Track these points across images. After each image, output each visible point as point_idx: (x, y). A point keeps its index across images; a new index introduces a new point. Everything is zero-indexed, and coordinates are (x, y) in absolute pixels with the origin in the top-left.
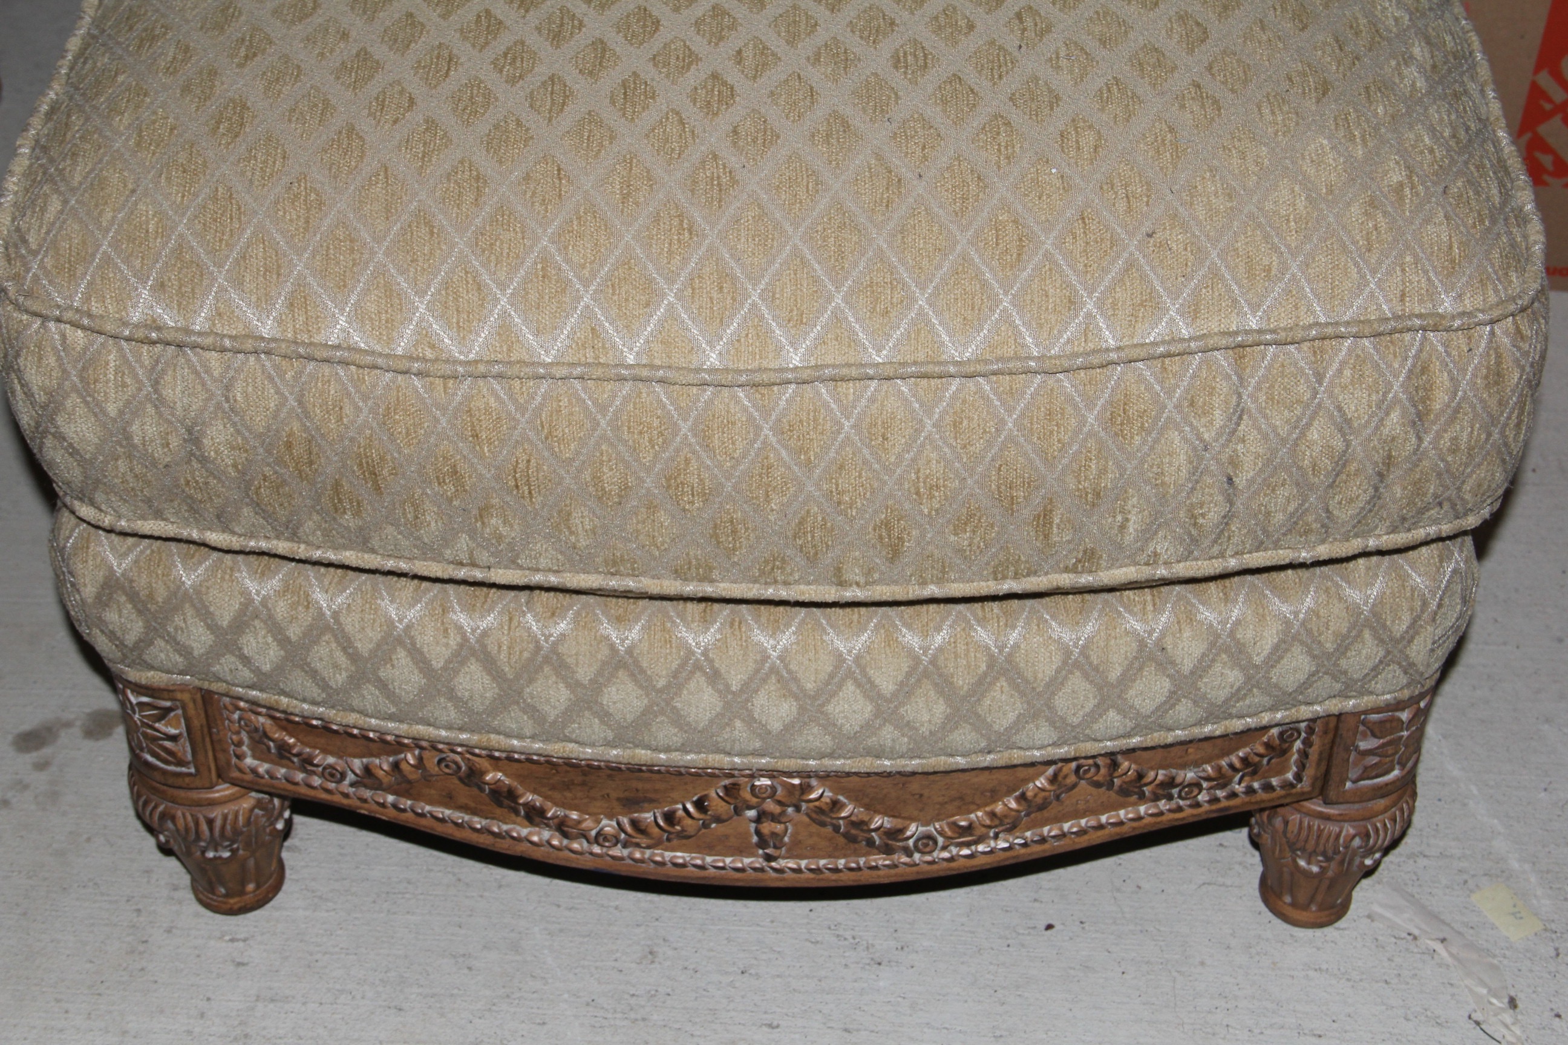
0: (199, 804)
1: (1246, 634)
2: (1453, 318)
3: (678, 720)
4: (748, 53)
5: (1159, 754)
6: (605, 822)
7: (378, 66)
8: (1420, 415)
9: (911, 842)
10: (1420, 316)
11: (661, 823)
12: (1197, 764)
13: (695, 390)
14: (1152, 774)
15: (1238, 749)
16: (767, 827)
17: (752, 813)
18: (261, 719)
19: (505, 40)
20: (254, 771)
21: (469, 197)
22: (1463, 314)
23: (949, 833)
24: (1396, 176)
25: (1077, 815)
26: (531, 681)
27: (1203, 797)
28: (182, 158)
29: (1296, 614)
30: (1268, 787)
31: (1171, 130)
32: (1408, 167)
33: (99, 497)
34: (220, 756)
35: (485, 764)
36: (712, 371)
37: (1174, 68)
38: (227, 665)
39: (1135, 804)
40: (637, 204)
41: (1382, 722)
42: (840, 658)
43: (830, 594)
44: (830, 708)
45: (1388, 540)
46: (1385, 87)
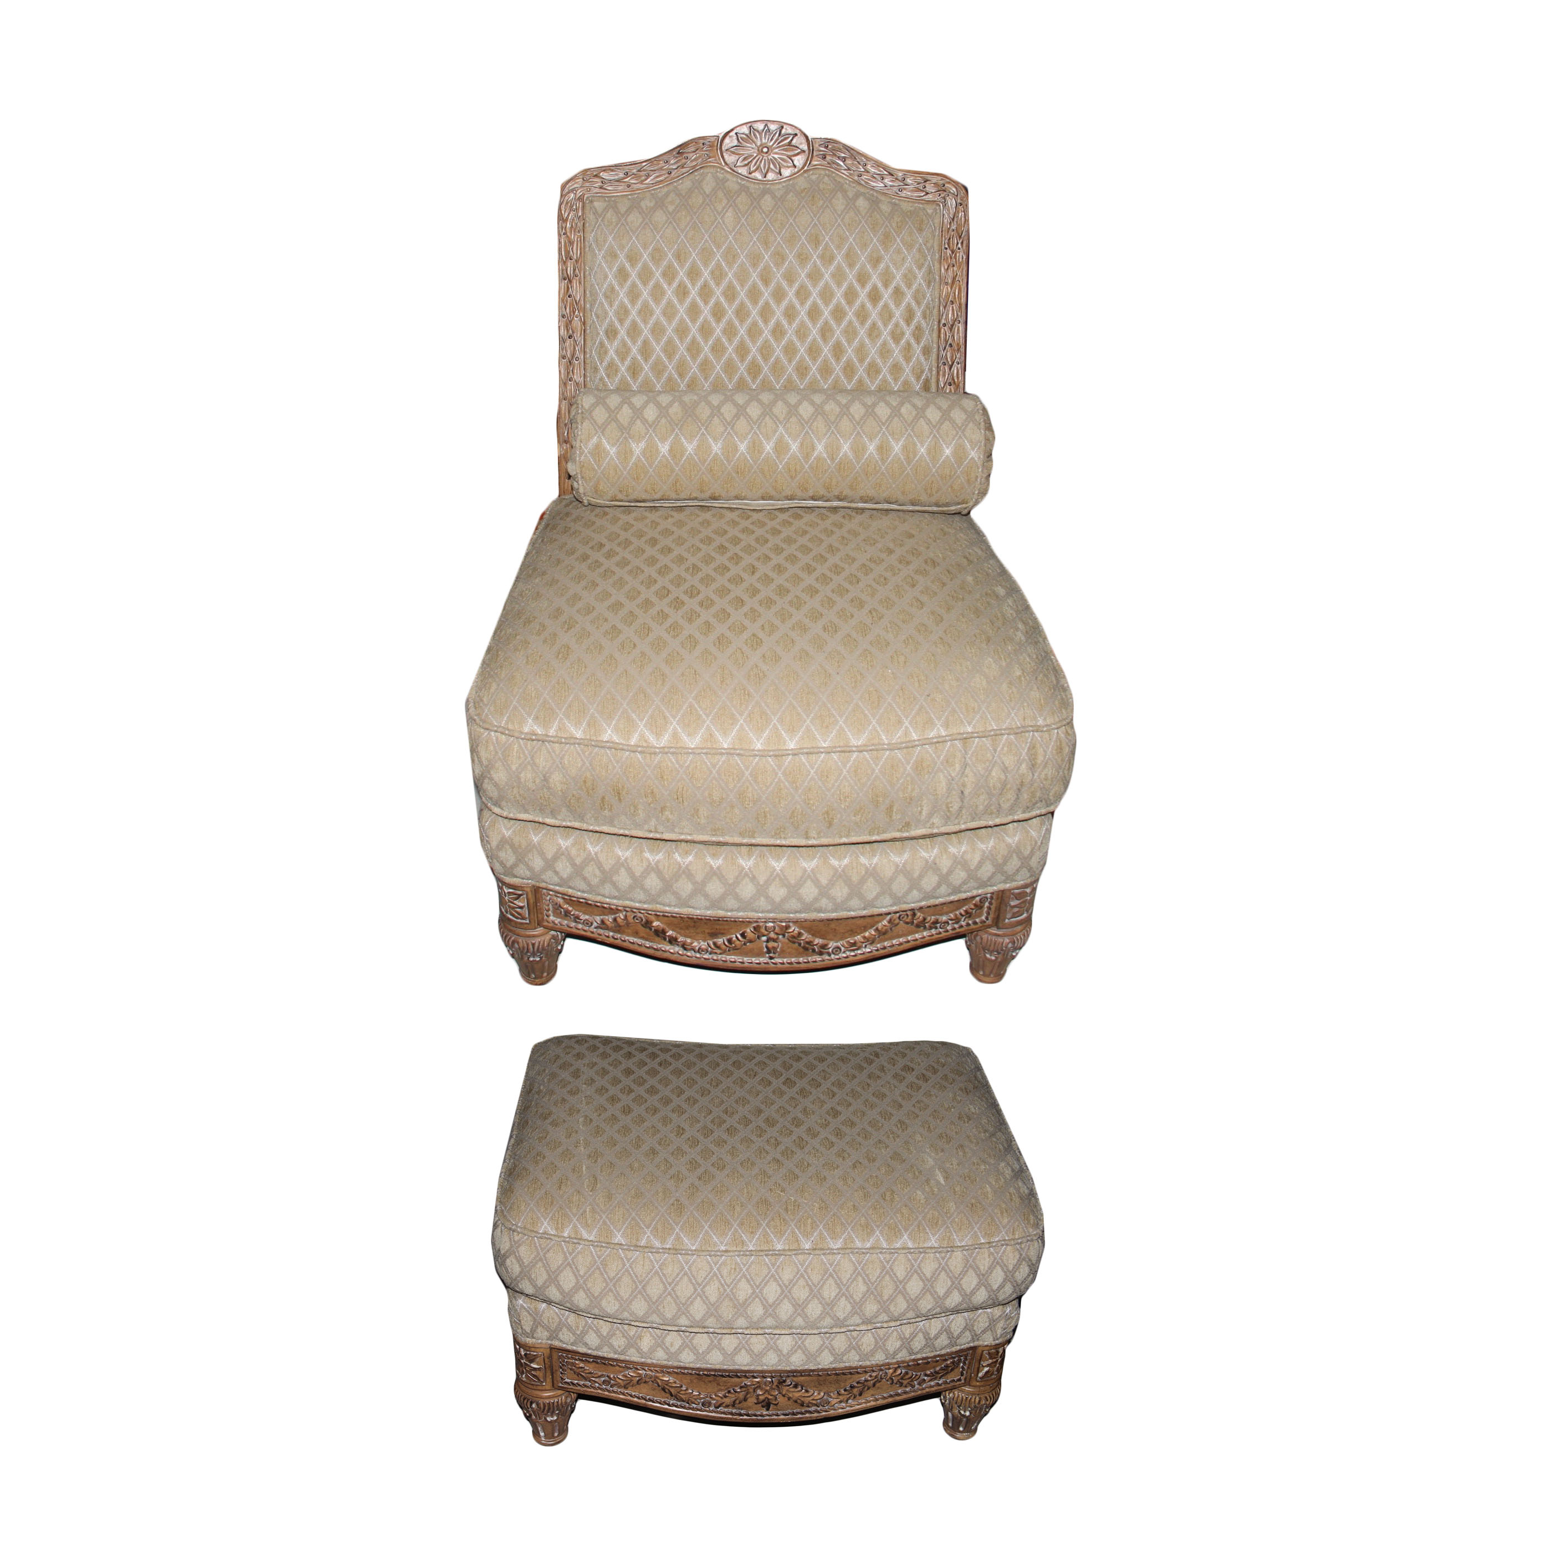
0: (529, 936)
1: (968, 856)
2: (1043, 727)
3: (737, 897)
4: (766, 626)
5: (932, 910)
6: (702, 943)
7: (620, 632)
8: (1033, 765)
9: (830, 950)
10: (1031, 726)
11: (726, 943)
12: (947, 913)
13: (752, 758)
14: (929, 918)
15: (963, 907)
16: (771, 944)
17: (764, 938)
18: (559, 899)
19: (670, 621)
20: (553, 922)
21: (660, 683)
22: (1047, 725)
23: (846, 946)
24: (1018, 673)
25: (899, 936)
26: (677, 881)
27: (949, 928)
28: (545, 667)
29: (987, 848)
30: (975, 923)
31: (933, 655)
32: (1022, 670)
33: (504, 803)
34: (540, 915)
35: (652, 918)
36: (759, 750)
37: (932, 632)
38: (548, 875)
39: (922, 931)
40: (727, 685)
41: (1019, 894)
42: (805, 870)
43: (803, 842)
44: (800, 891)
45: (1022, 816)
46: (1011, 639)
